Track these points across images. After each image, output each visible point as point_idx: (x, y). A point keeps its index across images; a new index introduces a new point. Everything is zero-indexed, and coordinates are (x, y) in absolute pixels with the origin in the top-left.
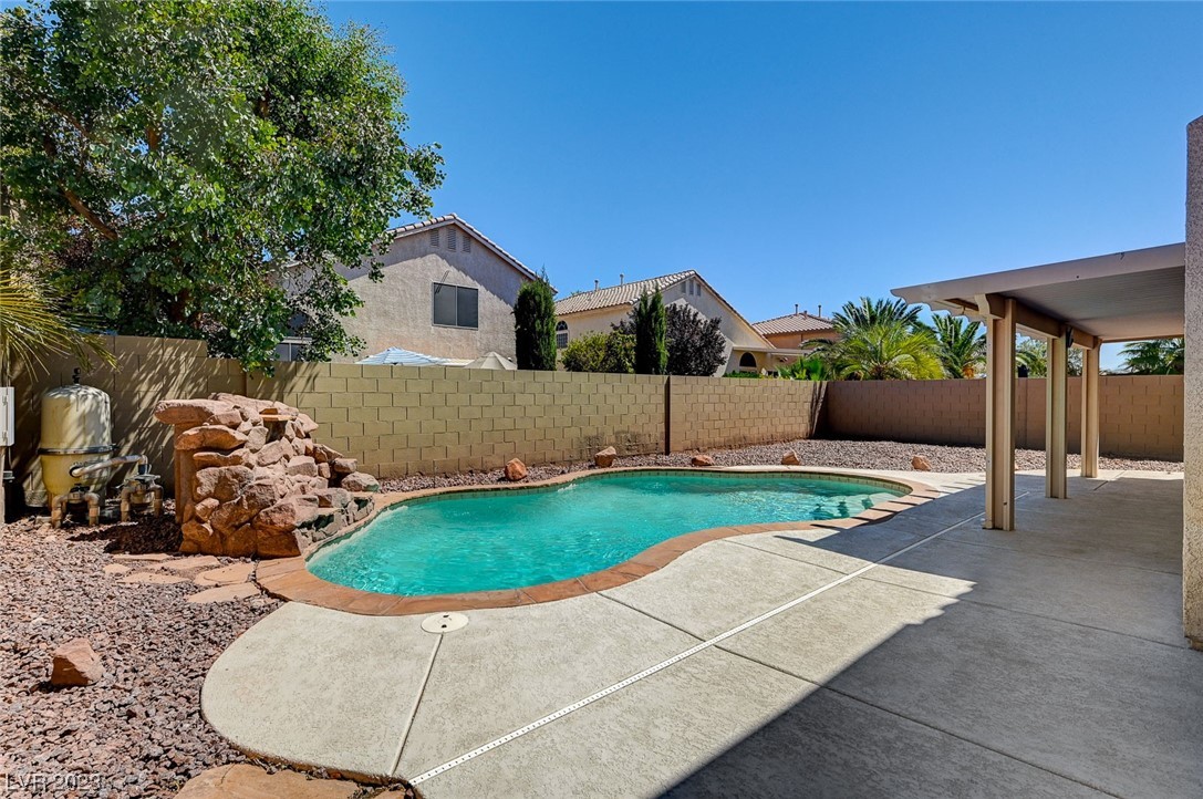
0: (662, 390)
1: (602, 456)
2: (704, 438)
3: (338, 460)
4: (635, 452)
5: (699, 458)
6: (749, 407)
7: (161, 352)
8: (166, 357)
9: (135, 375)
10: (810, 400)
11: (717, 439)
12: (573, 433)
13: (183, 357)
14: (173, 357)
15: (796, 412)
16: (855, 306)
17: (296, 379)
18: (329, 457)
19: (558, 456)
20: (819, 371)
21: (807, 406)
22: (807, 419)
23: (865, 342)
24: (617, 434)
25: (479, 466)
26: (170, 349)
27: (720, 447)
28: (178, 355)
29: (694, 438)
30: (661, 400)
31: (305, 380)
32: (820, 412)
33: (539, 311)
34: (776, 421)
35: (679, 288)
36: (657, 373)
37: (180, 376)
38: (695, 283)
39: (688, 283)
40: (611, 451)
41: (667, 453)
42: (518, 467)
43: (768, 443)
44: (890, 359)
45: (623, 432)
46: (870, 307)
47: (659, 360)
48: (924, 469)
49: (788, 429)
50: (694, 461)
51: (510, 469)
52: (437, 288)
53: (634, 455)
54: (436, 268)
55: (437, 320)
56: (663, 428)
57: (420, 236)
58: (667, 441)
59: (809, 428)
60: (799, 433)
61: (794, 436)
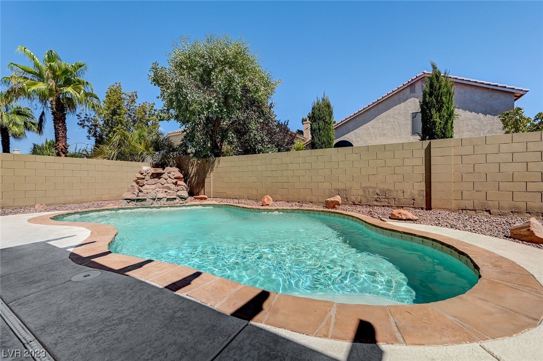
4: (386, 204)
40: (336, 198)
41: (428, 208)
52: (414, 115)
53: (383, 206)
54: (413, 104)
55: (414, 133)
56: (423, 186)
57: (404, 91)
58: (428, 198)
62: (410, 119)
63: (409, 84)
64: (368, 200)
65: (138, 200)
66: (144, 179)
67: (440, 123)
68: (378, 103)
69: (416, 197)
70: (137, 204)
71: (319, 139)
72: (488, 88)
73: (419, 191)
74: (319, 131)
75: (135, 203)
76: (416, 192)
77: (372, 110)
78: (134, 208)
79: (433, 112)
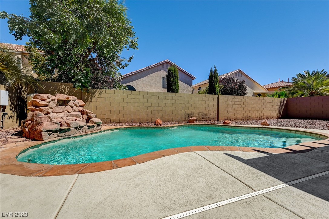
0: (216, 100)
1: (191, 120)
2: (233, 116)
3: (90, 114)
4: (206, 119)
5: (226, 121)
6: (252, 106)
7: (61, 86)
8: (62, 88)
9: (55, 92)
10: (279, 104)
11: (238, 117)
12: (183, 112)
13: (66, 88)
14: (64, 88)
15: (273, 109)
16: (302, 74)
17: (96, 93)
18: (87, 113)
19: (177, 119)
20: (284, 95)
21: (278, 107)
22: (277, 111)
23: (305, 83)
24: (198, 113)
25: (150, 121)
26: (63, 86)
27: (239, 120)
28: (65, 87)
29: (228, 115)
30: (216, 103)
31: (98, 94)
32: (284, 109)
33: (172, 75)
34: (263, 112)
35: (235, 75)
36: (215, 94)
37: (66, 92)
38: (240, 73)
39: (237, 73)
40: (194, 118)
41: (218, 120)
42: (159, 121)
43: (260, 119)
44: (317, 89)
45: (201, 113)
46: (309, 74)
47: (216, 90)
49: (269, 115)
50: (224, 123)
51: (156, 122)
52: (163, 79)
53: (205, 121)
54: (163, 74)
55: (163, 87)
56: (216, 112)
57: (159, 66)
59: (278, 115)
60: (274, 116)
61: (272, 117)
62: (162, 80)
63: (162, 63)
64: (200, 118)
65: (61, 131)
66: (47, 106)
68: (149, 69)
69: (214, 116)
70: (60, 135)
72: (186, 74)
75: (58, 134)
77: (145, 72)
78: (57, 141)
79: (215, 84)
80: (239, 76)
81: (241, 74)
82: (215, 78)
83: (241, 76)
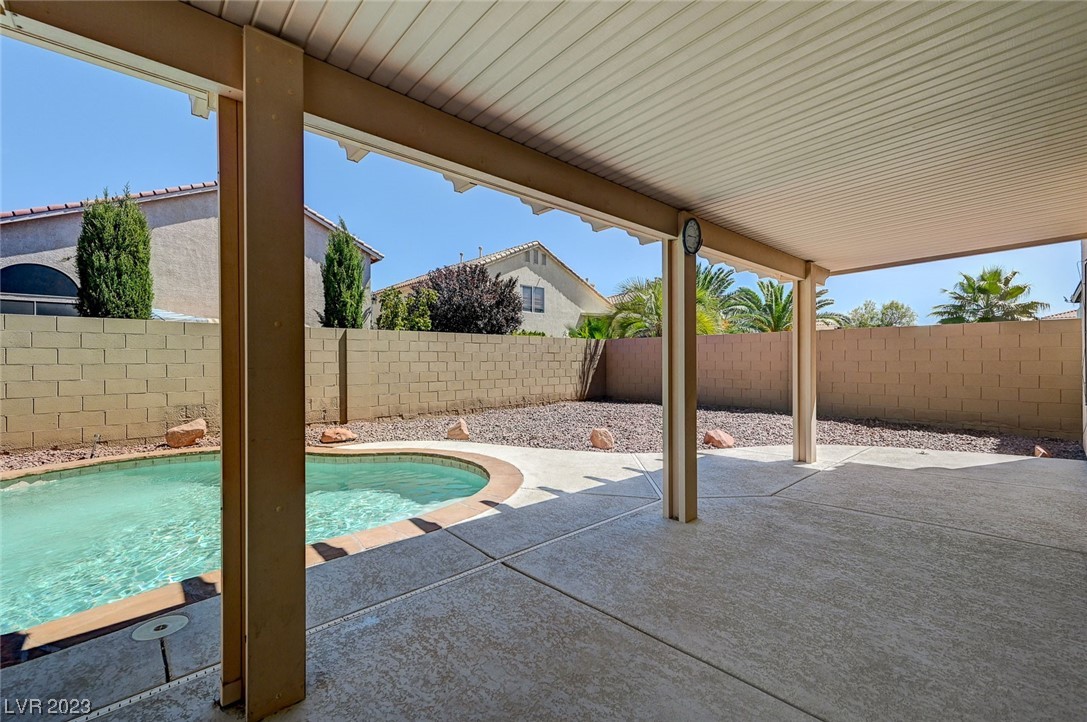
0: (334, 347)
2: (411, 402)
6: (489, 366)
10: (581, 357)
11: (435, 404)
15: (561, 373)
21: (577, 366)
22: (576, 380)
29: (392, 401)
32: (595, 371)
34: (530, 381)
35: (523, 256)
38: (539, 253)
39: (532, 253)
41: (342, 421)
43: (517, 406)
48: (605, 448)
49: (548, 390)
50: (323, 437)
56: (336, 392)
58: (343, 408)
59: (579, 389)
60: (564, 395)
61: (557, 398)
67: (351, 305)
69: (328, 408)
71: (118, 294)
73: (332, 399)
74: (119, 276)
76: (327, 401)
79: (343, 288)
80: (536, 262)
81: (544, 256)
82: (340, 264)
83: (544, 263)
